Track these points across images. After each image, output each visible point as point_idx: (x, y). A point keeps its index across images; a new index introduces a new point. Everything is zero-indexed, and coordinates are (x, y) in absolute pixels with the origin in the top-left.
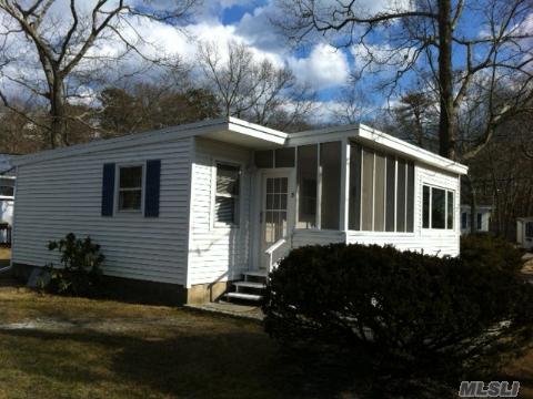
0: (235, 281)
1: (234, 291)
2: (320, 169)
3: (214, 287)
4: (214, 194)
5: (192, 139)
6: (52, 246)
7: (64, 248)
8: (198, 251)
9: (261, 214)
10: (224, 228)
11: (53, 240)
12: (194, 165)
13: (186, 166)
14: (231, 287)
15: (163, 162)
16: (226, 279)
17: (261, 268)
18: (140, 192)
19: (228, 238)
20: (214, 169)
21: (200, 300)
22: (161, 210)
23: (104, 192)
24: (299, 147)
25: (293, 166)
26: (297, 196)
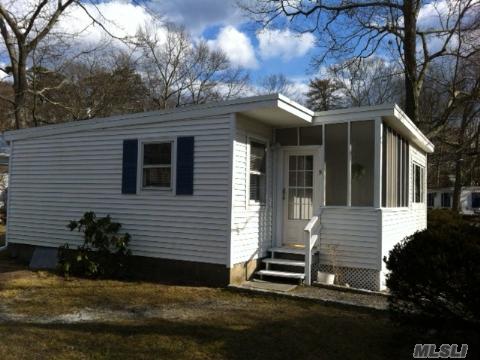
0: (264, 258)
1: (264, 268)
2: (350, 148)
3: (248, 265)
4: (249, 172)
5: (233, 117)
6: (73, 226)
7: (84, 228)
8: (237, 230)
9: (284, 191)
10: (255, 206)
11: (72, 219)
12: (235, 142)
13: (226, 143)
14: (261, 265)
15: (196, 139)
16: (256, 257)
17: (283, 245)
18: (169, 169)
19: (257, 215)
20: (249, 146)
21: (239, 280)
22: (195, 187)
23: (124, 169)
24: (326, 125)
25: (321, 144)
26: (325, 173)
